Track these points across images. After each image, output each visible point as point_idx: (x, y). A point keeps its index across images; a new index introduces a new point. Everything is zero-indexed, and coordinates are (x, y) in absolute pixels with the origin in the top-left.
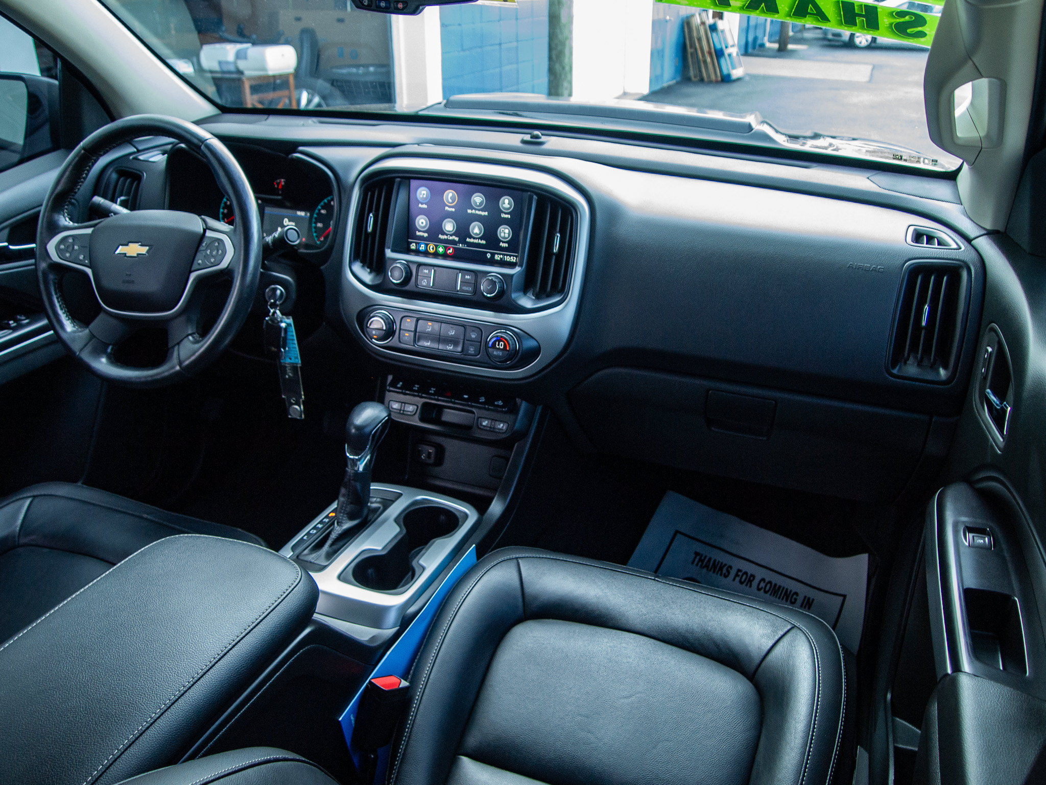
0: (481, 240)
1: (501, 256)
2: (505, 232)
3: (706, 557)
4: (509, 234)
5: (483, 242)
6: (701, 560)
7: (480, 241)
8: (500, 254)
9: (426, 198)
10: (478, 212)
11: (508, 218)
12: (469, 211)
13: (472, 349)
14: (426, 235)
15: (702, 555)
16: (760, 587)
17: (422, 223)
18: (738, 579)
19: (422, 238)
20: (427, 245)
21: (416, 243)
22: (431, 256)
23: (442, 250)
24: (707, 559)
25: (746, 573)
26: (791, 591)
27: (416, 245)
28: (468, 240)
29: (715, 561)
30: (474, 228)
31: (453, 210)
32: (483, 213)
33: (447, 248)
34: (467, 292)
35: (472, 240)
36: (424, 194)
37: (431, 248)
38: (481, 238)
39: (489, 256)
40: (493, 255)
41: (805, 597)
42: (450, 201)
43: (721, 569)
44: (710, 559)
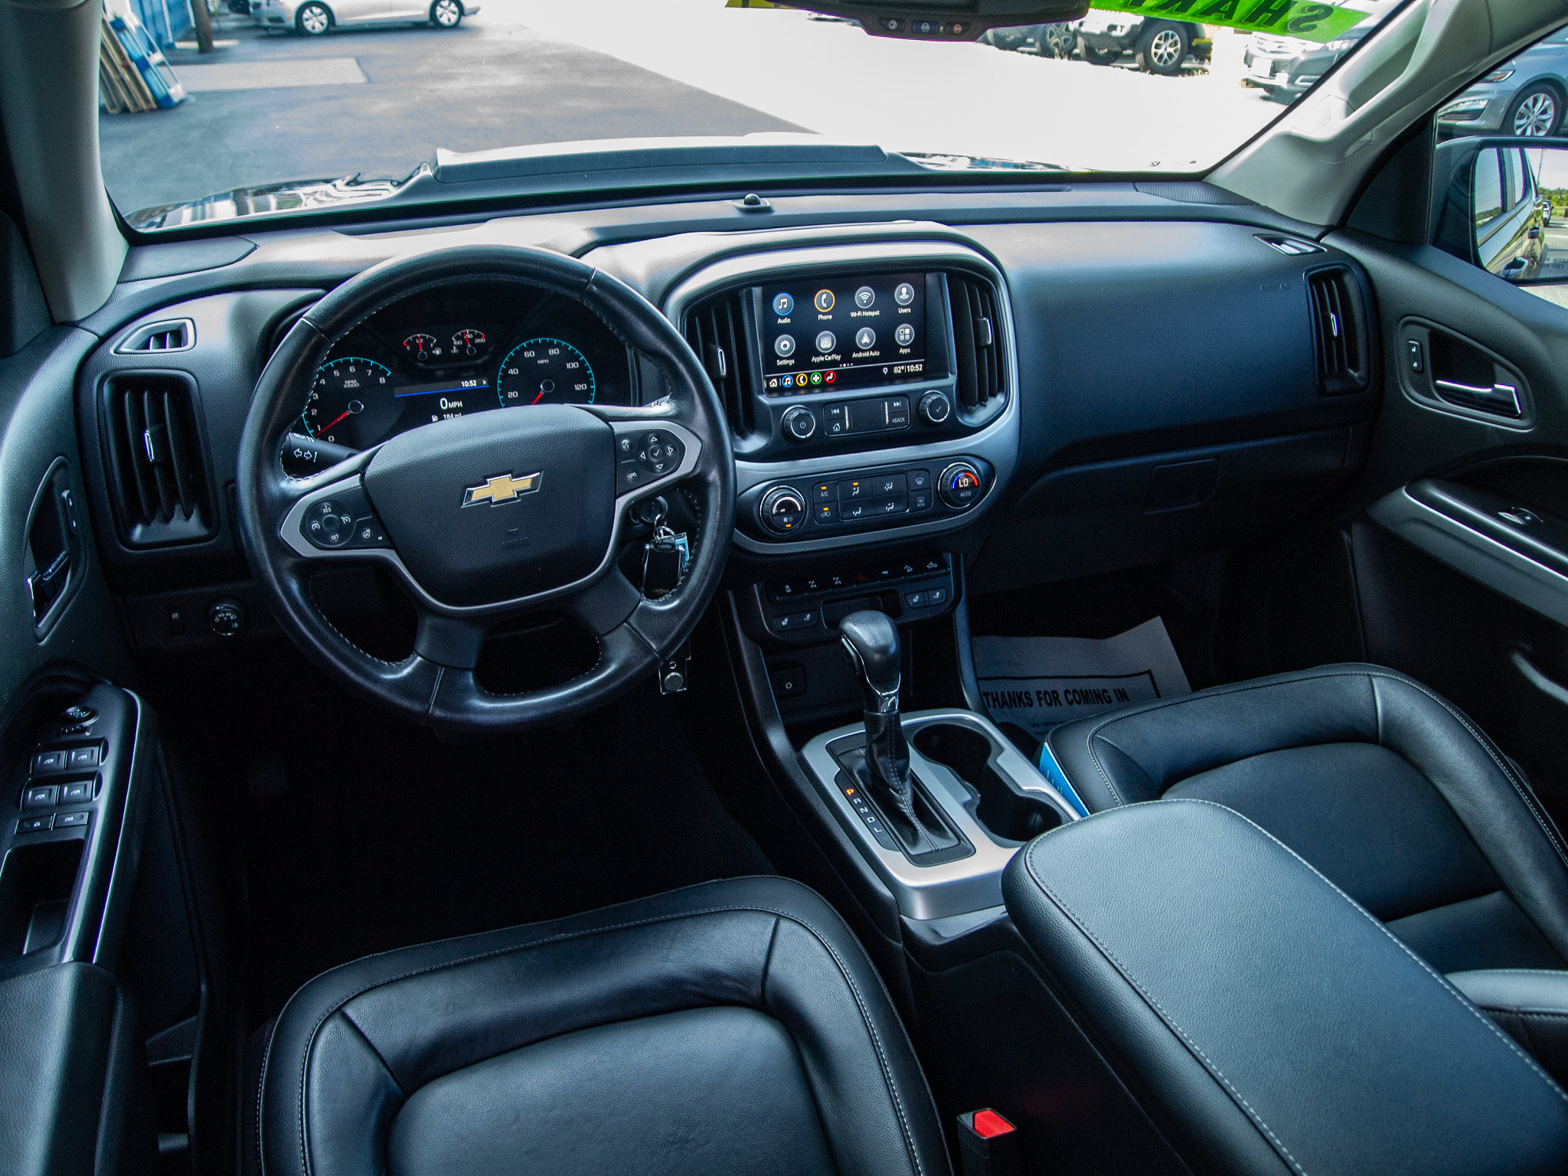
0: (873, 351)
1: (903, 367)
2: (905, 334)
3: (996, 693)
4: (910, 334)
5: (877, 353)
6: (995, 700)
7: (871, 353)
8: (901, 365)
9: (788, 309)
10: (866, 314)
11: (908, 313)
12: (854, 314)
13: (921, 501)
14: (791, 362)
15: (992, 693)
16: (1070, 700)
17: (785, 346)
18: (1043, 702)
19: (786, 368)
20: (794, 377)
21: (778, 378)
22: (802, 392)
23: (818, 378)
24: (1000, 696)
25: (1046, 692)
26: (1098, 690)
27: (778, 381)
28: (855, 355)
29: (1009, 693)
30: (861, 338)
31: (830, 317)
32: (873, 314)
33: (824, 375)
34: (898, 424)
35: (860, 355)
36: (784, 303)
37: (801, 379)
38: (873, 349)
39: (885, 371)
40: (891, 368)
41: (1115, 690)
42: (825, 305)
43: (1020, 700)
44: (1002, 694)
